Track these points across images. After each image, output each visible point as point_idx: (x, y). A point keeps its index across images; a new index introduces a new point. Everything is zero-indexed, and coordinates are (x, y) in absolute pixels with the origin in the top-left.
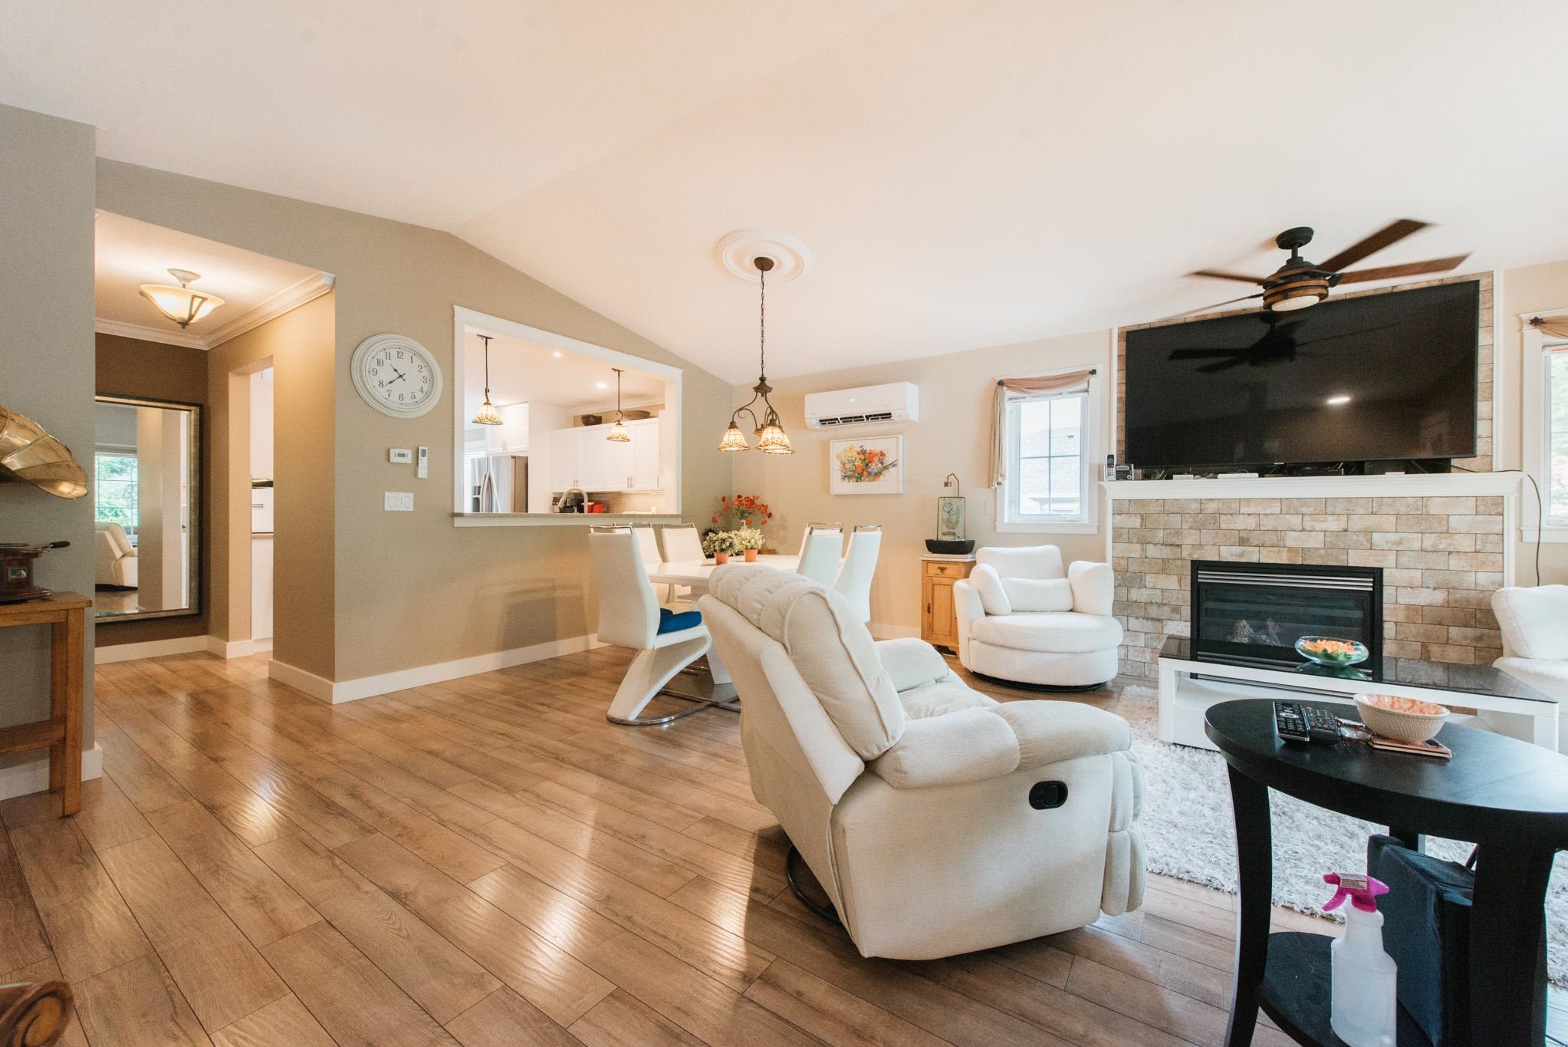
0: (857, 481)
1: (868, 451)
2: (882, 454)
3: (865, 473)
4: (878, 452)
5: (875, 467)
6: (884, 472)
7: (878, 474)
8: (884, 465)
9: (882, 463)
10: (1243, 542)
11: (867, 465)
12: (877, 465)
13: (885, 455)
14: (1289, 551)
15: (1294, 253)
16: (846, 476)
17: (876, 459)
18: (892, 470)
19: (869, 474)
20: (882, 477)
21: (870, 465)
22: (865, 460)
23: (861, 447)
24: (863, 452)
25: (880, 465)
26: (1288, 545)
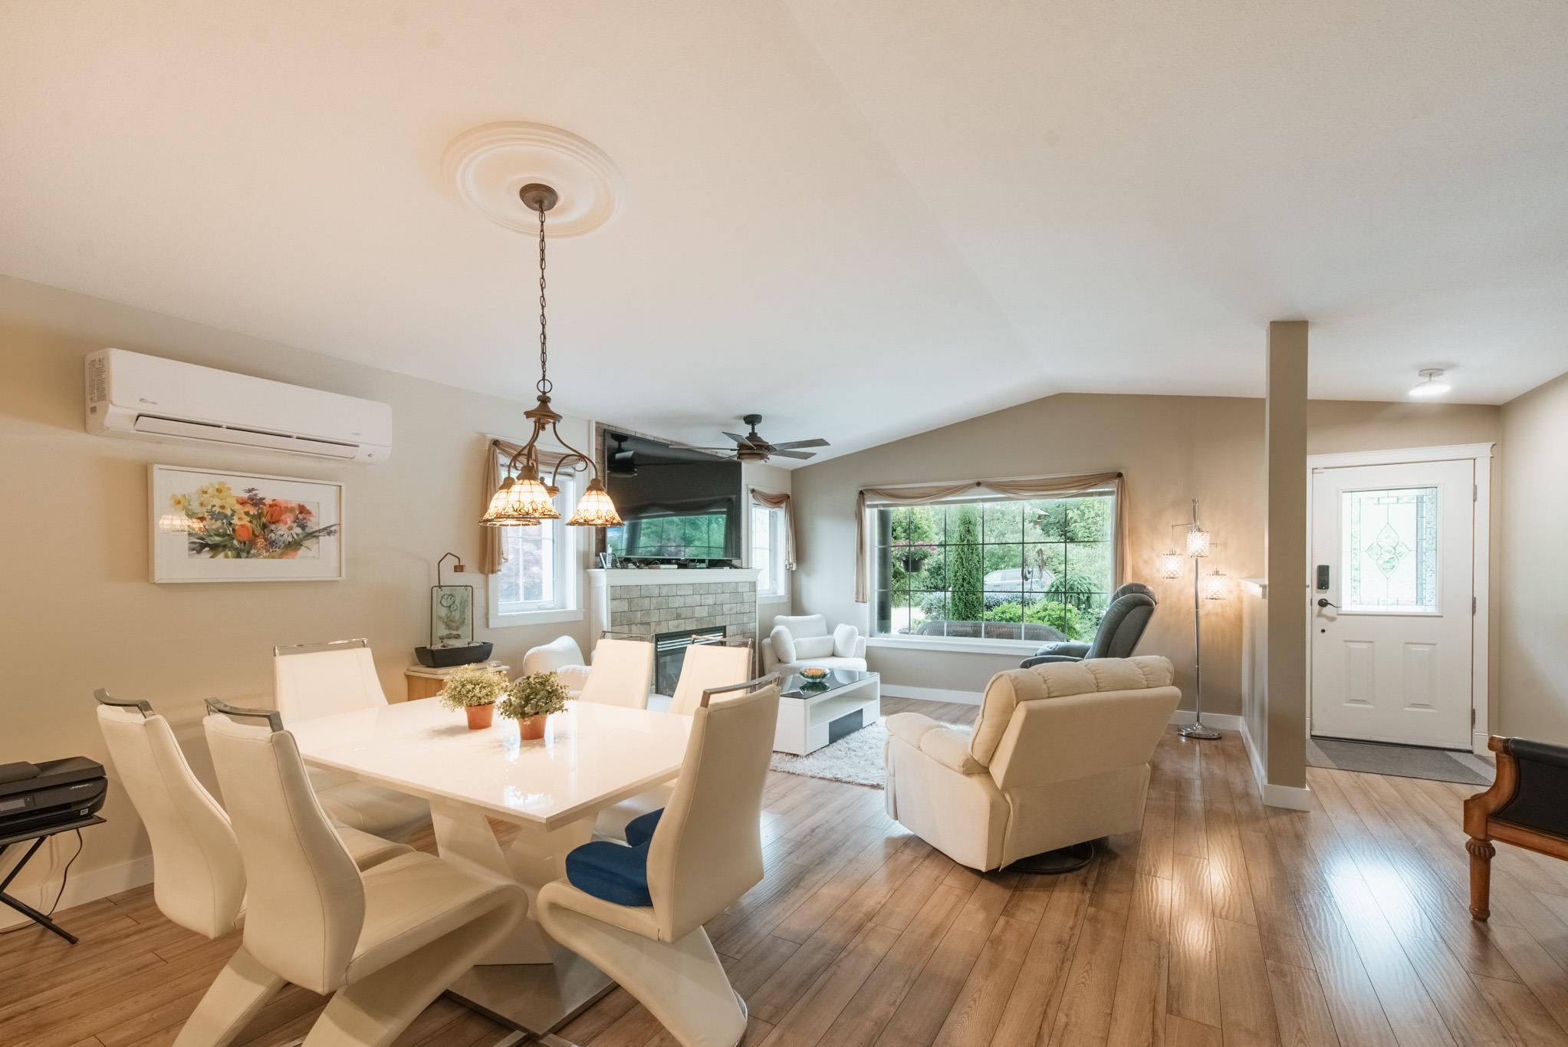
0: (239, 556)
1: (268, 501)
2: (302, 509)
3: (260, 542)
4: (294, 505)
5: (284, 531)
6: (307, 543)
7: (294, 546)
8: (308, 530)
9: (303, 527)
10: (678, 617)
11: (264, 527)
12: (290, 528)
13: (309, 513)
14: (697, 621)
15: (753, 429)
16: (203, 546)
17: (289, 519)
18: (324, 539)
19: (272, 543)
20: (302, 551)
21: (273, 527)
22: (259, 516)
23: (250, 491)
24: (256, 502)
25: (298, 530)
26: (696, 616)
